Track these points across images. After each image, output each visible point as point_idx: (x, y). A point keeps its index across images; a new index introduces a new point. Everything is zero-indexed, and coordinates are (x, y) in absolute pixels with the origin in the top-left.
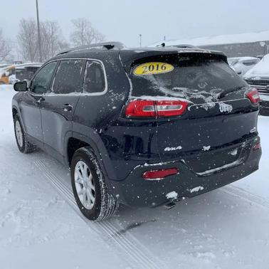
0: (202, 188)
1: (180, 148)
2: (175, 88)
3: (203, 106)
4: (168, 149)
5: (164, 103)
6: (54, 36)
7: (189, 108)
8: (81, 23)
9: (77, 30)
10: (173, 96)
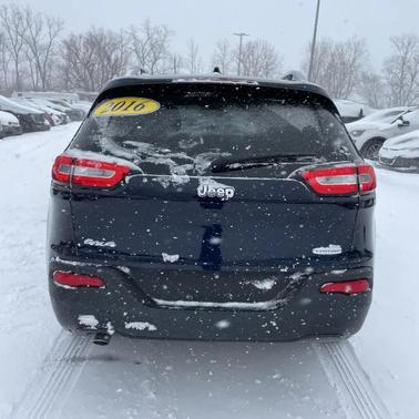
0: (152, 328)
1: (112, 245)
2: (128, 142)
3: (159, 178)
4: (90, 242)
5: (85, 163)
6: (356, 64)
7: (127, 179)
8: (406, 42)
9: (398, 53)
10: (112, 155)
